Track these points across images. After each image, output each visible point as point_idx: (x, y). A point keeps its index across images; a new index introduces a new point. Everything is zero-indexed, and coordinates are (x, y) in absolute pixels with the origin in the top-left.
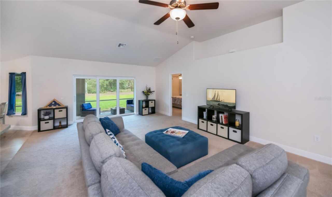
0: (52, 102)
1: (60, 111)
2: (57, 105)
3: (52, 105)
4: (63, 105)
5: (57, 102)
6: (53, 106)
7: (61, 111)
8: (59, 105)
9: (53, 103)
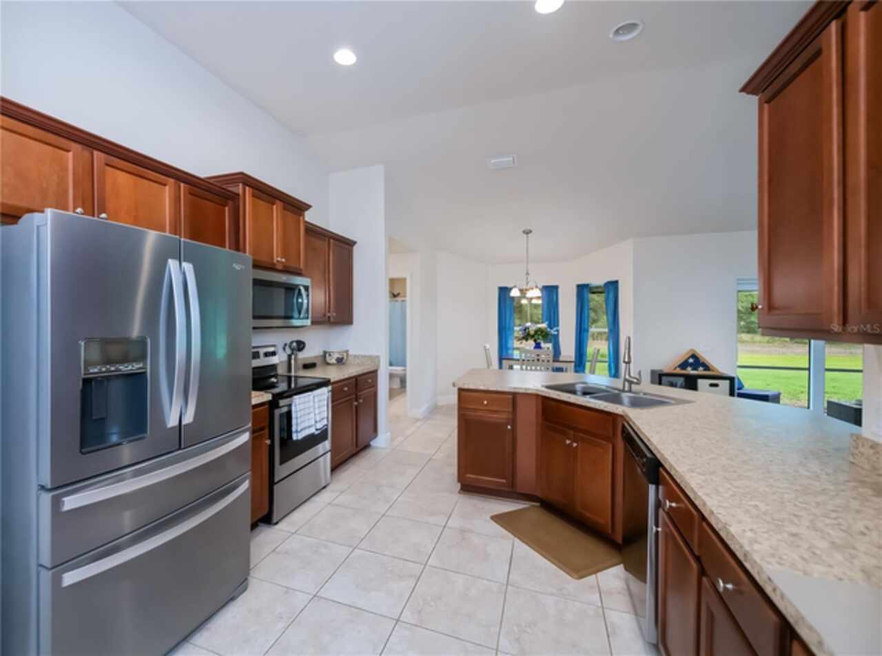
0: (689, 358)
1: (712, 385)
2: (701, 368)
3: (687, 367)
4: (717, 371)
5: (702, 361)
6: (689, 369)
7: (716, 385)
8: (707, 368)
9: (691, 360)
